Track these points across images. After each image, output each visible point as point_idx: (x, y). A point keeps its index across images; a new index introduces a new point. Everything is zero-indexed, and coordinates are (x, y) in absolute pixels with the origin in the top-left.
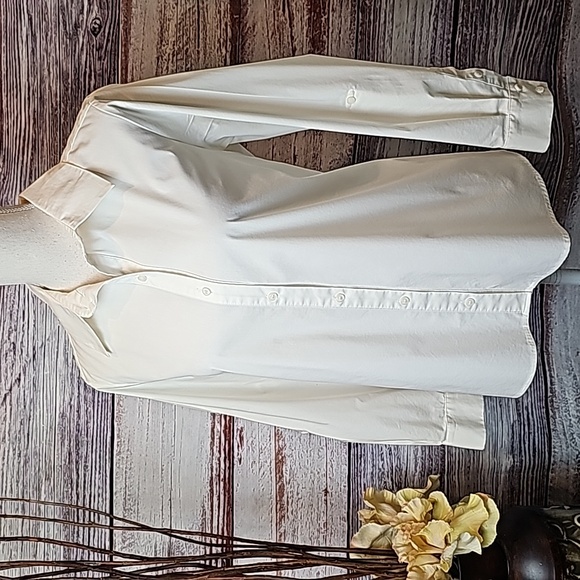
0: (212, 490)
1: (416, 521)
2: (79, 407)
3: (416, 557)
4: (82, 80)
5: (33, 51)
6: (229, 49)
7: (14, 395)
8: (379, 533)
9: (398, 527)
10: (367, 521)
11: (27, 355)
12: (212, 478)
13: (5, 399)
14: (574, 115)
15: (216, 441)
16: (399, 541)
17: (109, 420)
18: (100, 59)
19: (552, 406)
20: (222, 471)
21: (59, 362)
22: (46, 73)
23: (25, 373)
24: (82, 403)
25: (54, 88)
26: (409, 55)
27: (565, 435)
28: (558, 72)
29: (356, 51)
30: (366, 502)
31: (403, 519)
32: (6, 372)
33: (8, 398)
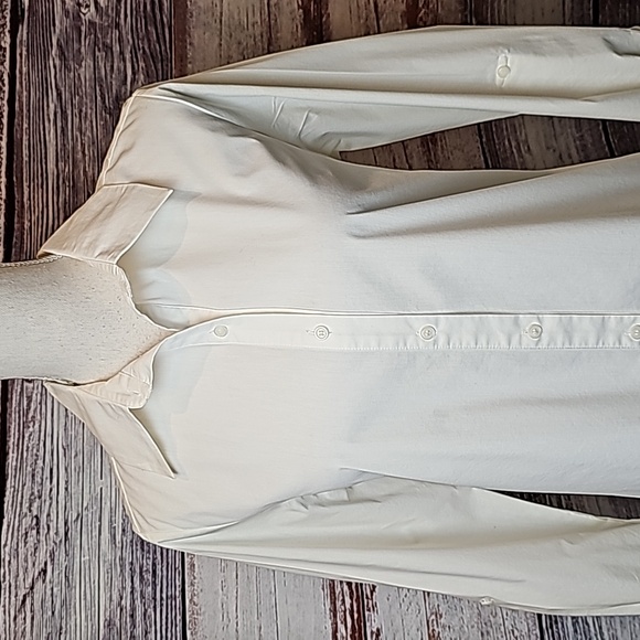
2: (133, 609)
5: (63, 131)
7: (38, 596)
11: (57, 534)
13: (24, 601)
21: (102, 542)
22: (80, 155)
23: (52, 560)
24: (138, 602)
32: (26, 561)
33: (28, 601)
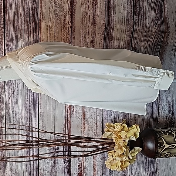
0: (65, 123)
1: (118, 131)
2: (30, 101)
3: (118, 140)
4: (29, 10)
5: (15, 2)
6: (70, 2)
7: (12, 97)
8: (109, 134)
9: (114, 133)
10: (106, 131)
11: (15, 87)
12: (65, 120)
14: (168, 20)
15: (67, 111)
16: (114, 136)
17: (38, 104)
18: (34, 5)
19: (159, 101)
20: (68, 118)
21: (24, 89)
22: (19, 9)
23: (15, 91)
24: (30, 99)
25: (21, 13)
26: (121, 3)
27: (163, 109)
28: (164, 7)
29: (106, 2)
30: (106, 126)
31: (115, 131)
32: (10, 91)
33: (10, 98)
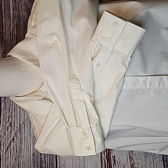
7: (12, 147)
11: (17, 128)
15: (103, 162)
21: (31, 130)
23: (16, 136)
32: (8, 136)
33: (9, 148)
